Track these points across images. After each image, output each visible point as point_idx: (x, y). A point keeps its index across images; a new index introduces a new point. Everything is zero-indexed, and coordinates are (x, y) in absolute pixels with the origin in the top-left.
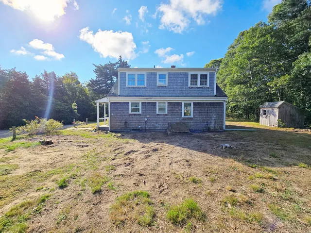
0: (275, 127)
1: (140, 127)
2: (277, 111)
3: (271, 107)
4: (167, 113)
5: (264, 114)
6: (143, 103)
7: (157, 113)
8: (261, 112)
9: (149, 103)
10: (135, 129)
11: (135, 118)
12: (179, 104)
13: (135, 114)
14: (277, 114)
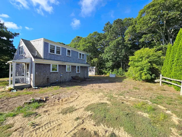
0: (94, 75)
1: (57, 81)
2: (94, 70)
3: (92, 68)
4: (71, 71)
5: (90, 71)
6: (59, 65)
7: (67, 71)
8: (89, 70)
9: (62, 65)
10: (54, 82)
11: (54, 75)
12: (75, 66)
13: (54, 73)
14: (94, 71)
